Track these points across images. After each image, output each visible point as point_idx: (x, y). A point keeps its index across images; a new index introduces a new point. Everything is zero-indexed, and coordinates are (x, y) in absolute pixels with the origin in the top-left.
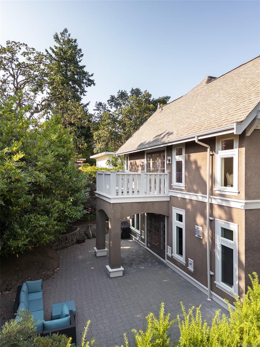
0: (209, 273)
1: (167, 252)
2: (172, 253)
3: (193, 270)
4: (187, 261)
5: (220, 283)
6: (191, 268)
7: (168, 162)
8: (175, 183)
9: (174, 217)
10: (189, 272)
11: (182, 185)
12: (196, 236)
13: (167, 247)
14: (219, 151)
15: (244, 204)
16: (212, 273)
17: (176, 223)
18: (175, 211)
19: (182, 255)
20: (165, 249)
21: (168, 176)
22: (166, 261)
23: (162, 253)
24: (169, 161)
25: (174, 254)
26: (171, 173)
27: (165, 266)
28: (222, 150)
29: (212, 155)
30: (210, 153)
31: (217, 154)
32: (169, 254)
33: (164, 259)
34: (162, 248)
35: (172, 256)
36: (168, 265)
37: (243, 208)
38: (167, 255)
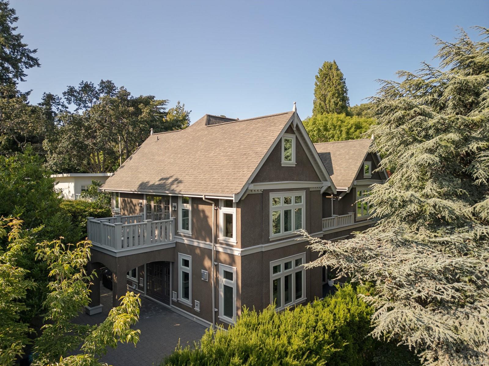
0: (214, 310)
1: (172, 297)
2: (178, 297)
3: (199, 310)
4: (193, 303)
5: (223, 317)
6: (197, 309)
7: (173, 209)
8: (181, 231)
9: (180, 262)
10: (196, 313)
11: (189, 232)
12: (202, 279)
13: (172, 292)
14: (222, 208)
15: (240, 252)
16: (216, 310)
17: (182, 268)
18: (182, 257)
19: (188, 298)
20: (169, 295)
21: (174, 222)
22: (171, 306)
23: (166, 299)
24: (175, 207)
25: (180, 298)
26: (176, 220)
27: (170, 311)
28: (224, 207)
29: (217, 210)
30: (214, 208)
31: (221, 209)
32: (175, 300)
33: (169, 305)
34: (165, 294)
35: (178, 301)
36: (173, 310)
37: (239, 255)
38: (172, 300)
